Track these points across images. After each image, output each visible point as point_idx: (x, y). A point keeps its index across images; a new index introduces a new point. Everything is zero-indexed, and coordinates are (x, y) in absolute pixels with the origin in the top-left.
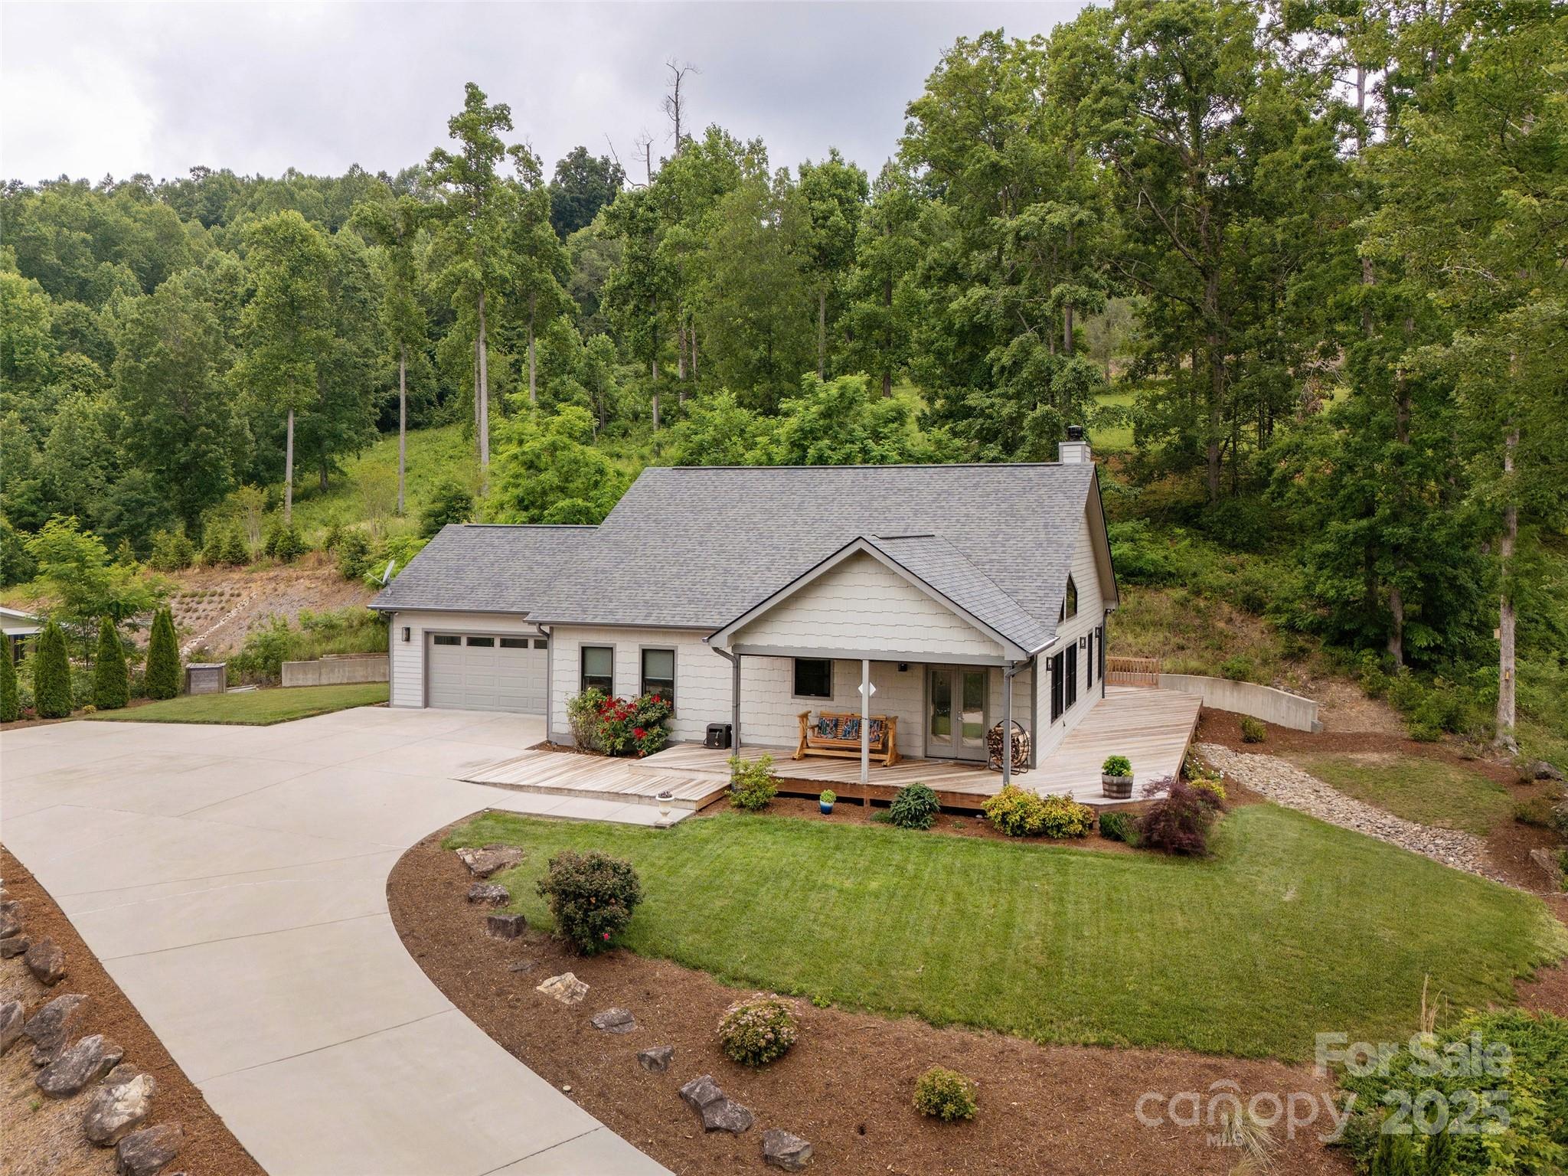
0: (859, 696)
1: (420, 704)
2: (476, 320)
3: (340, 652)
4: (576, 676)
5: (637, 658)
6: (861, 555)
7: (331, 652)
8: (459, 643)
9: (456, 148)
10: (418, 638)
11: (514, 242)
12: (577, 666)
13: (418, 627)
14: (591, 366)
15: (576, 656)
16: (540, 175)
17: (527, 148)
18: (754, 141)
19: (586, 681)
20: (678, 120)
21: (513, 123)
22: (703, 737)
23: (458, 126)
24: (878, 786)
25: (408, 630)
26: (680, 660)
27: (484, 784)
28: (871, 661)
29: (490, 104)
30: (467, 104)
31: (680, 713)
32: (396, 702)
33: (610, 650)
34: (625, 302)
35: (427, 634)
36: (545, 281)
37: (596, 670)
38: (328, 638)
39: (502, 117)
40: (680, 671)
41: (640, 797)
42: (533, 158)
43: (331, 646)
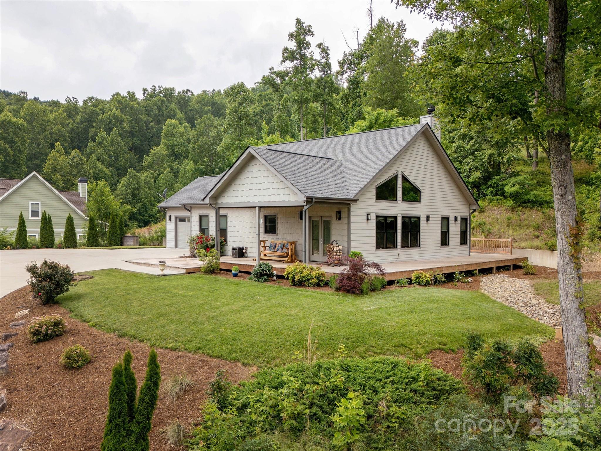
1: (174, 246)
4: (198, 227)
8: (185, 221)
9: (292, 46)
10: (173, 219)
12: (198, 224)
13: (173, 215)
15: (198, 219)
17: (324, 44)
20: (371, 19)
21: (314, 33)
23: (292, 36)
25: (170, 216)
26: (229, 219)
28: (259, 207)
29: (305, 25)
30: (296, 27)
32: (168, 246)
33: (208, 216)
35: (176, 218)
39: (309, 30)
40: (229, 224)
42: (326, 48)
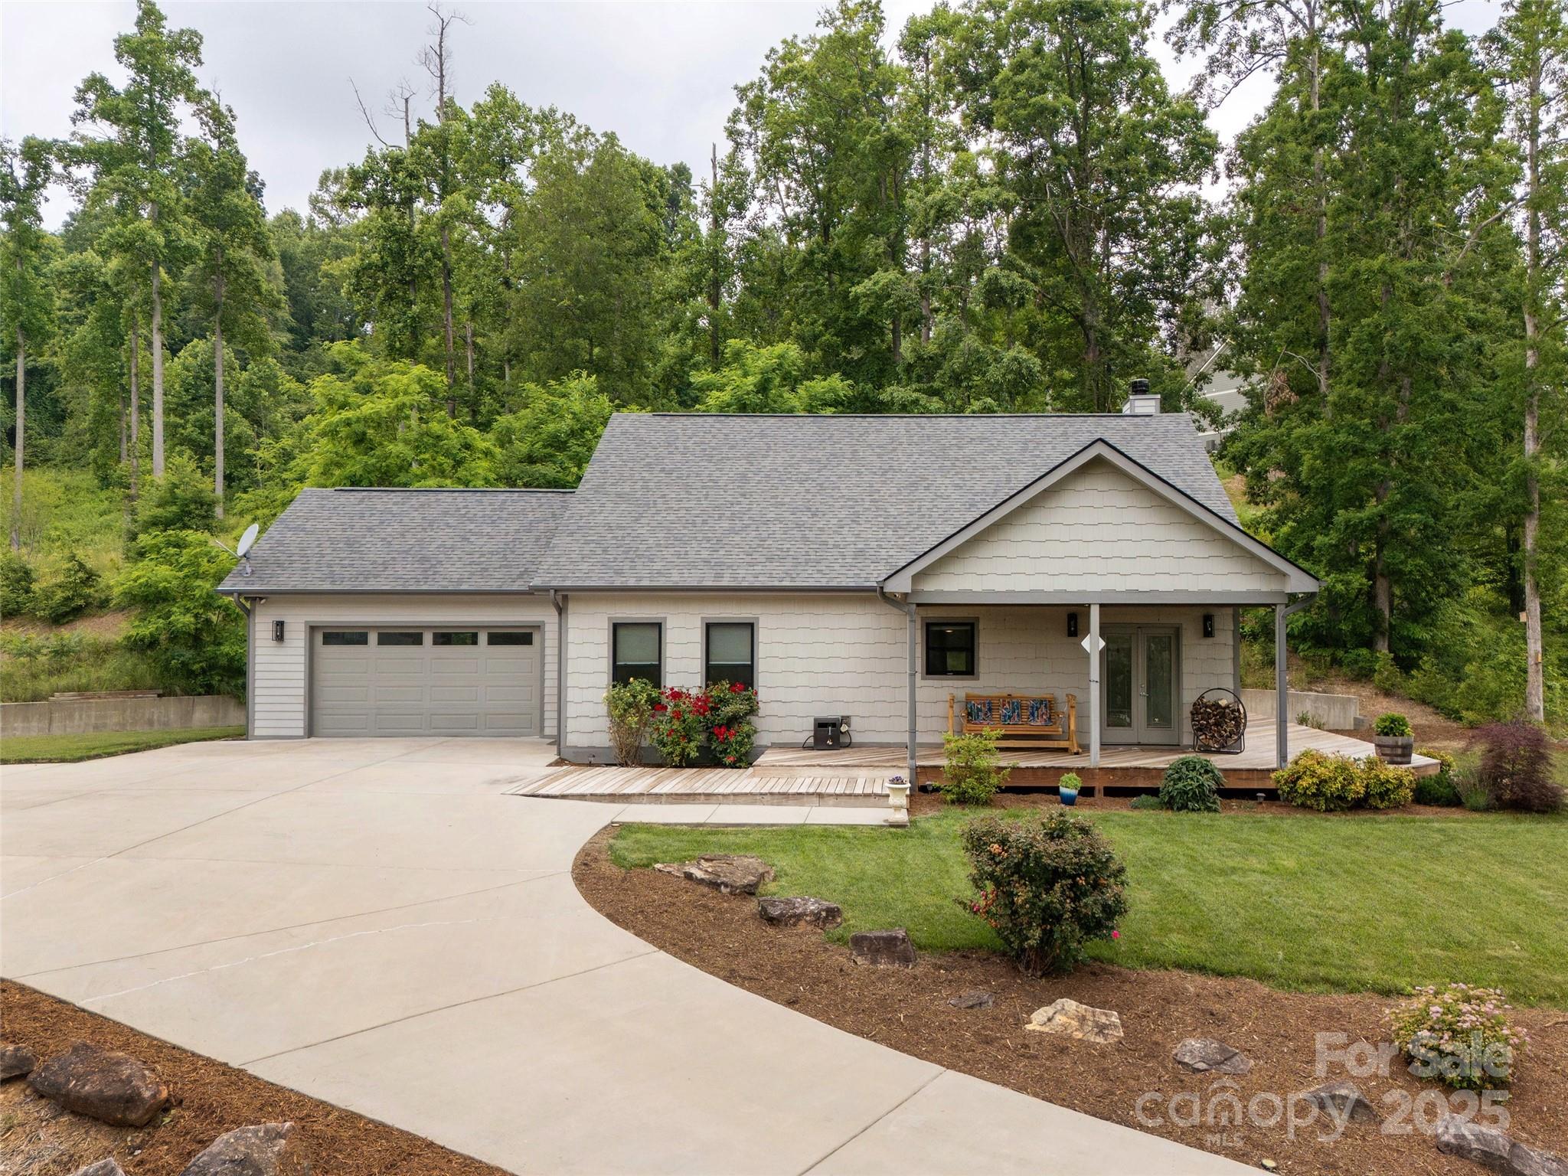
0: (1086, 656)
1: (301, 732)
2: (147, 301)
3: (82, 690)
4: (605, 666)
5: (698, 636)
6: (1098, 463)
7: (67, 689)
8: (364, 642)
9: (121, 77)
10: (297, 637)
11: (196, 210)
12: (605, 651)
13: (297, 620)
14: (252, 395)
15: (604, 636)
16: (232, 131)
17: (213, 96)
18: (546, 109)
19: (621, 674)
20: (442, 76)
21: (203, 57)
22: (806, 735)
23: (125, 48)
24: (1114, 769)
25: (281, 624)
26: (762, 635)
27: (563, 797)
28: (1101, 605)
29: (172, 25)
30: (139, 23)
31: (763, 709)
32: (257, 732)
33: (658, 626)
34: (375, 287)
35: (313, 629)
36: (243, 261)
37: (636, 654)
38: (60, 671)
39: (189, 45)
40: (762, 651)
41: (820, 795)
42: (223, 109)
43: (64, 681)
